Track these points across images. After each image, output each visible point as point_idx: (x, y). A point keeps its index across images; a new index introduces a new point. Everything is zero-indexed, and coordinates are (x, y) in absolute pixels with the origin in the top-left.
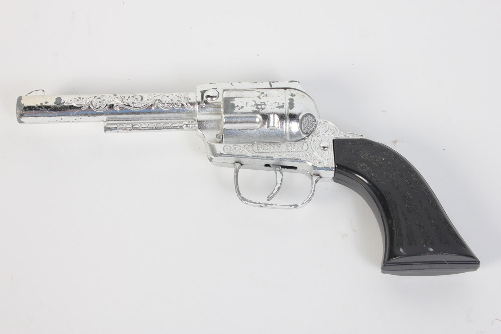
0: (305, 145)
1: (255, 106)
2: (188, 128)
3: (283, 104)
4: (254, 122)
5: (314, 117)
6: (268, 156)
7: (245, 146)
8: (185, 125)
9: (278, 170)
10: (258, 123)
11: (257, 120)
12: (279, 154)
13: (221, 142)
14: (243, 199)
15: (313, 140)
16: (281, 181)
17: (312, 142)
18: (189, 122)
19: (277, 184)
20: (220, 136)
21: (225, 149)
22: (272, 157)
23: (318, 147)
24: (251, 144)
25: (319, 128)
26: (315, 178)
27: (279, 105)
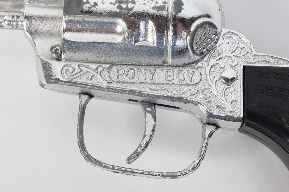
0: (197, 72)
1: (117, 5)
2: (10, 27)
3: (165, 3)
4: (114, 32)
5: (215, 28)
6: (134, 88)
7: (97, 68)
8: (6, 22)
9: (149, 112)
10: (120, 34)
11: (119, 29)
12: (152, 87)
13: (59, 59)
14: (89, 158)
15: (210, 66)
16: (153, 130)
17: (208, 69)
18: (13, 17)
19: (145, 136)
20: (57, 50)
21: (64, 71)
22: (140, 92)
23: (217, 78)
24: (107, 66)
25: (223, 44)
26: (209, 129)
27: (158, 5)
